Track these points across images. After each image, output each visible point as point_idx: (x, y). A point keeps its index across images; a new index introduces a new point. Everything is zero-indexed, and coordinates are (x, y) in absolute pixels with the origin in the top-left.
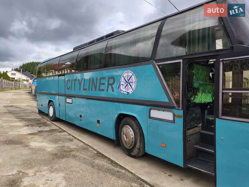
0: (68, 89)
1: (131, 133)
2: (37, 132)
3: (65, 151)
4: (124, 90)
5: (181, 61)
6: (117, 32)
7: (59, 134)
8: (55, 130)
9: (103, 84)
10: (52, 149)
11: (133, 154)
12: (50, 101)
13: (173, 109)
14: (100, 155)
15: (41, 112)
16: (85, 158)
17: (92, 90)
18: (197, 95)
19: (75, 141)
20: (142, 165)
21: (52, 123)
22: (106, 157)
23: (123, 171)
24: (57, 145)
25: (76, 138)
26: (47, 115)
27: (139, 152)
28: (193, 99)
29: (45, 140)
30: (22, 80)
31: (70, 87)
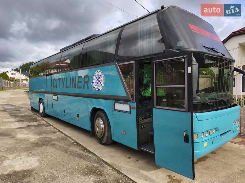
0: (54, 87)
1: (101, 124)
2: (26, 126)
3: (46, 141)
4: (96, 87)
5: (134, 62)
6: (94, 35)
7: (45, 128)
8: (43, 124)
9: (81, 82)
10: (35, 139)
11: (103, 142)
12: (40, 99)
13: (129, 102)
14: (76, 144)
15: (33, 110)
16: (61, 146)
17: (72, 88)
18: (147, 90)
19: (58, 133)
20: (110, 150)
21: (41, 118)
22: (80, 145)
23: (91, 155)
24: (41, 136)
25: (59, 131)
26: (38, 112)
27: (108, 140)
28: (143, 93)
29: (31, 133)
30: (22, 79)
31: (55, 85)
